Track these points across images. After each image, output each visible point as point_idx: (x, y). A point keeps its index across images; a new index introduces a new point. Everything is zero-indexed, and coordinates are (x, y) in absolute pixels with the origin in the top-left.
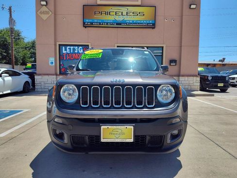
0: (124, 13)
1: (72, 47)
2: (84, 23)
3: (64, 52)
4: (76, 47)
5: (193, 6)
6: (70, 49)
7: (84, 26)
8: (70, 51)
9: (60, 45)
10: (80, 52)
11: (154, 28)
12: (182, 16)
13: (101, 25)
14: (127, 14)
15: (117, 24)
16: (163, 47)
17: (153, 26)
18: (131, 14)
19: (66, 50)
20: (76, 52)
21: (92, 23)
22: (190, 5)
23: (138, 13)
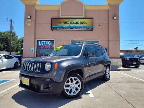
0: (75, 22)
1: (44, 42)
2: (52, 28)
3: (40, 44)
4: (47, 42)
5: (115, 18)
6: (43, 42)
7: (52, 30)
8: (43, 44)
9: (37, 40)
10: (49, 44)
11: (93, 30)
12: (109, 24)
13: (61, 29)
14: (77, 23)
15: (71, 28)
16: (98, 41)
17: (92, 29)
18: (79, 23)
19: (41, 43)
20: (47, 44)
21: (56, 28)
22: (113, 17)
23: (83, 22)
